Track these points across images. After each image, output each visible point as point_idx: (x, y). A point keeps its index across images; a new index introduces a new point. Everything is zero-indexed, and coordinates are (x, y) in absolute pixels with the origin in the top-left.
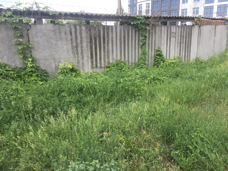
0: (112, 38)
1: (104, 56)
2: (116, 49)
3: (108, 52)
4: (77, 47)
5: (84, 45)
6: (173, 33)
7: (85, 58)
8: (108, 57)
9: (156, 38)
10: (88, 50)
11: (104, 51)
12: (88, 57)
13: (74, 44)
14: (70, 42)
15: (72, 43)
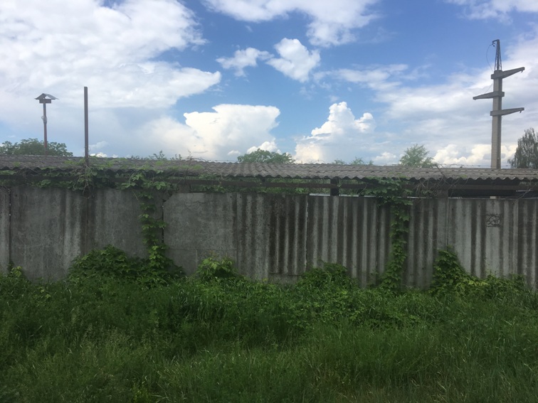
0: (321, 220)
1: (300, 254)
2: (330, 243)
3: (310, 246)
4: (243, 232)
5: (259, 229)
6: (493, 215)
7: (258, 254)
8: (310, 257)
9: (439, 225)
10: (265, 238)
11: (300, 242)
12: (264, 251)
13: (240, 227)
14: (232, 223)
15: (234, 225)
